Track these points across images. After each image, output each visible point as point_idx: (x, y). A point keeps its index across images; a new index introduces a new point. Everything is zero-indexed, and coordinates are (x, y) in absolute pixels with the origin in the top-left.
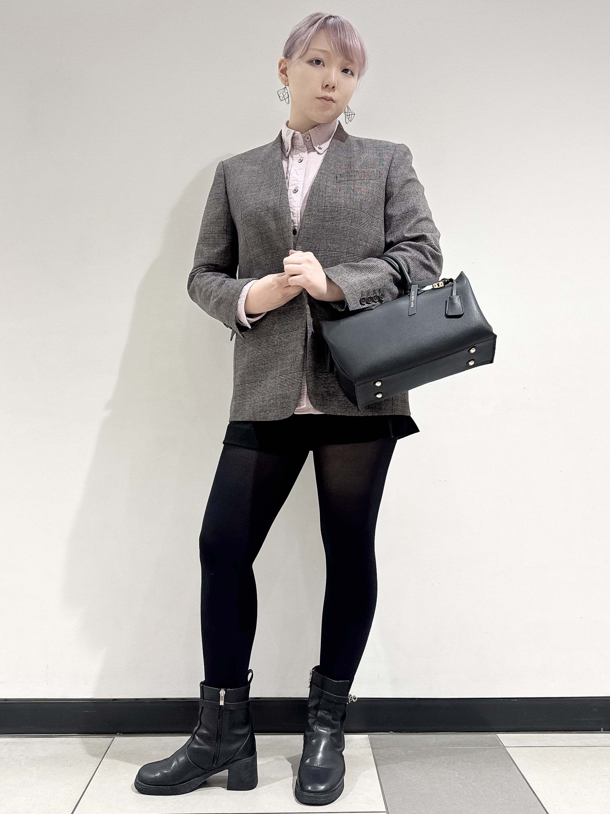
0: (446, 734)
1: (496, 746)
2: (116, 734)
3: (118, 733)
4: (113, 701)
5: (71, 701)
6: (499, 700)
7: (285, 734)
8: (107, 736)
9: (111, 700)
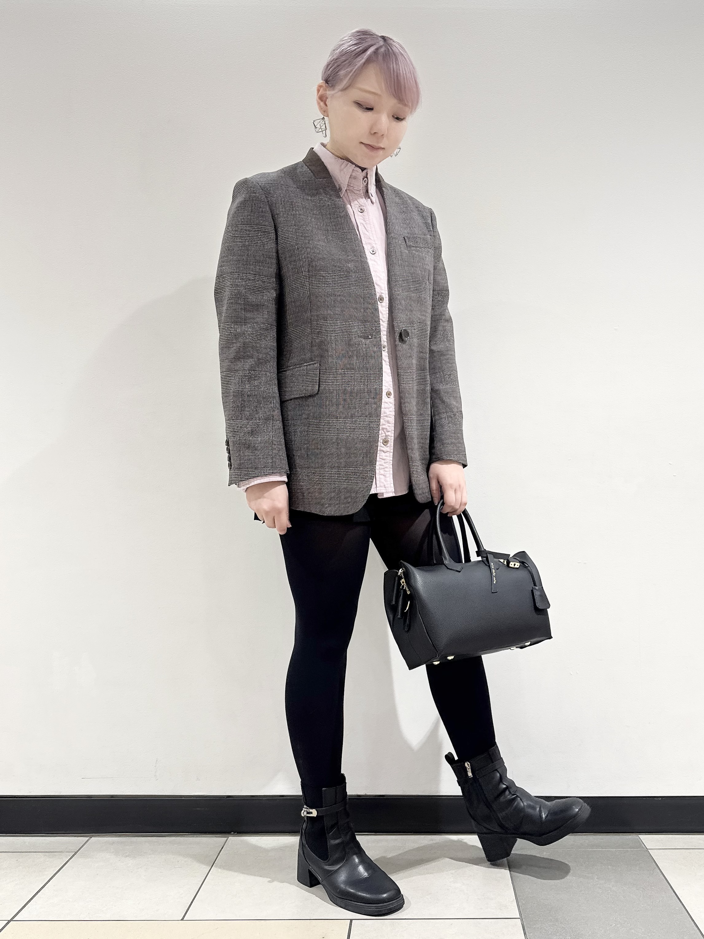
0: (585, 835)
1: (638, 848)
2: (230, 833)
3: (232, 833)
4: (227, 798)
5: (182, 797)
6: (641, 798)
7: (412, 834)
8: (221, 836)
9: (225, 797)
